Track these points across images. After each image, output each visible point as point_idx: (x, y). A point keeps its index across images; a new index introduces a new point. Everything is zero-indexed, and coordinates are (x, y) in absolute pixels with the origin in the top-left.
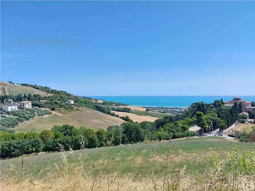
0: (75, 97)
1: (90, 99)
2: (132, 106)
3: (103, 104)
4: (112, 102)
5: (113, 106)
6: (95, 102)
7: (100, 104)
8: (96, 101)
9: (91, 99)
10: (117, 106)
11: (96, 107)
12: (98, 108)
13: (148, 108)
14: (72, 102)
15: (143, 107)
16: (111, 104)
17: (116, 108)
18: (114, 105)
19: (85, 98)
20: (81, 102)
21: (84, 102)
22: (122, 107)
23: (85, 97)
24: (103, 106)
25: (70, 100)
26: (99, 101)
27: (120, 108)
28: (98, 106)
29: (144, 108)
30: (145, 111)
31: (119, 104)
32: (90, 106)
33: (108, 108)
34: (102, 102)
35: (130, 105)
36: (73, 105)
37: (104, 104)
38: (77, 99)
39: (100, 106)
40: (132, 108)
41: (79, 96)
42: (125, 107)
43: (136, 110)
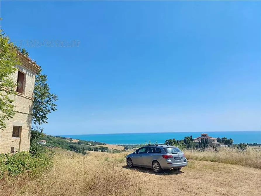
0: (48, 137)
1: (64, 138)
2: (110, 145)
4: (88, 141)
6: (69, 141)
7: (75, 143)
8: (71, 141)
9: (66, 138)
10: (94, 145)
11: (71, 148)
13: (128, 146)
14: (44, 143)
15: (122, 146)
16: (87, 143)
17: (92, 147)
18: (90, 144)
20: (54, 143)
21: (57, 142)
22: (98, 146)
23: (59, 137)
24: (78, 146)
25: (42, 141)
26: (74, 141)
27: (96, 147)
28: (73, 146)
29: (123, 146)
30: (123, 150)
31: (96, 143)
32: (64, 146)
33: (83, 147)
34: (77, 141)
35: (108, 144)
36: (45, 145)
37: (79, 143)
39: (74, 145)
40: (110, 146)
41: (52, 135)
42: (102, 146)
43: (114, 149)
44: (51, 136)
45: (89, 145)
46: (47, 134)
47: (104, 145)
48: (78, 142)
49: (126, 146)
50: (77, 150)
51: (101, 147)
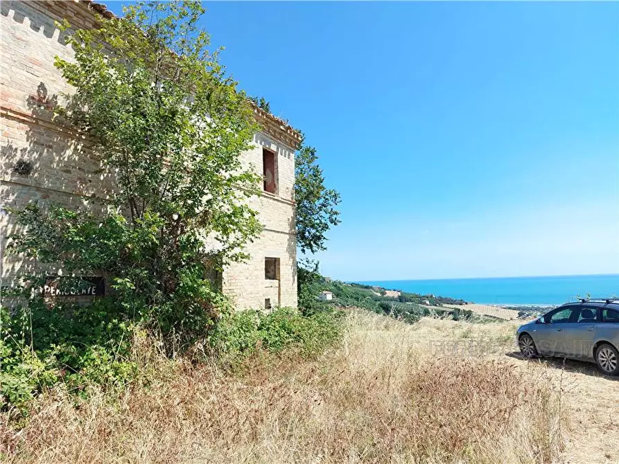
0: (335, 285)
1: (367, 287)
2: (477, 305)
3: (401, 301)
4: (422, 295)
5: (425, 306)
6: (379, 295)
7: (392, 299)
8: (383, 293)
9: (371, 288)
10: (436, 305)
11: (384, 308)
13: (528, 309)
14: (329, 297)
15: (510, 308)
16: (421, 299)
17: (433, 309)
18: (428, 302)
19: (357, 285)
20: (347, 297)
21: (355, 296)
22: (448, 308)
24: (400, 306)
25: (325, 292)
26: (389, 294)
27: (443, 309)
28: (387, 306)
29: (515, 309)
30: (514, 318)
31: (441, 301)
32: (367, 306)
33: (412, 309)
34: (396, 295)
35: (473, 303)
36: (331, 302)
37: (401, 299)
38: (338, 289)
39: (390, 304)
40: (478, 309)
41: (343, 281)
42: (458, 307)
43: (491, 317)
44: (340, 283)
45: (425, 303)
46: (333, 279)
47: (461, 304)
48: (399, 296)
49: (523, 310)
51: (456, 309)
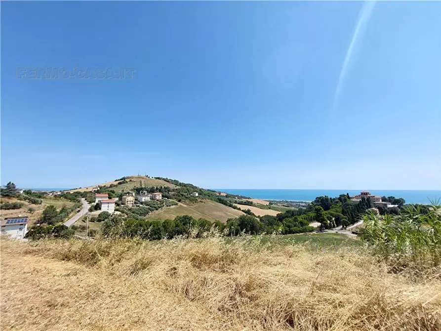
0: (200, 190)
1: (214, 191)
7: (223, 196)
8: (220, 194)
10: (240, 199)
11: (219, 200)
12: (221, 201)
13: (272, 201)
14: (197, 195)
15: (266, 201)
16: (234, 197)
17: (238, 201)
18: (237, 198)
19: (210, 190)
20: (205, 195)
21: (208, 195)
22: (244, 200)
24: (226, 199)
25: (195, 192)
26: (222, 194)
27: (242, 201)
29: (268, 201)
31: (242, 197)
32: (213, 199)
33: (230, 200)
34: (225, 195)
35: (253, 199)
36: (197, 197)
37: (227, 196)
38: (201, 192)
39: (222, 198)
40: (255, 201)
42: (248, 200)
43: (259, 204)
44: (203, 189)
46: (200, 188)
50: (225, 203)
